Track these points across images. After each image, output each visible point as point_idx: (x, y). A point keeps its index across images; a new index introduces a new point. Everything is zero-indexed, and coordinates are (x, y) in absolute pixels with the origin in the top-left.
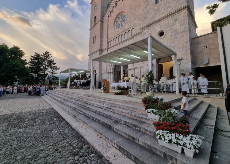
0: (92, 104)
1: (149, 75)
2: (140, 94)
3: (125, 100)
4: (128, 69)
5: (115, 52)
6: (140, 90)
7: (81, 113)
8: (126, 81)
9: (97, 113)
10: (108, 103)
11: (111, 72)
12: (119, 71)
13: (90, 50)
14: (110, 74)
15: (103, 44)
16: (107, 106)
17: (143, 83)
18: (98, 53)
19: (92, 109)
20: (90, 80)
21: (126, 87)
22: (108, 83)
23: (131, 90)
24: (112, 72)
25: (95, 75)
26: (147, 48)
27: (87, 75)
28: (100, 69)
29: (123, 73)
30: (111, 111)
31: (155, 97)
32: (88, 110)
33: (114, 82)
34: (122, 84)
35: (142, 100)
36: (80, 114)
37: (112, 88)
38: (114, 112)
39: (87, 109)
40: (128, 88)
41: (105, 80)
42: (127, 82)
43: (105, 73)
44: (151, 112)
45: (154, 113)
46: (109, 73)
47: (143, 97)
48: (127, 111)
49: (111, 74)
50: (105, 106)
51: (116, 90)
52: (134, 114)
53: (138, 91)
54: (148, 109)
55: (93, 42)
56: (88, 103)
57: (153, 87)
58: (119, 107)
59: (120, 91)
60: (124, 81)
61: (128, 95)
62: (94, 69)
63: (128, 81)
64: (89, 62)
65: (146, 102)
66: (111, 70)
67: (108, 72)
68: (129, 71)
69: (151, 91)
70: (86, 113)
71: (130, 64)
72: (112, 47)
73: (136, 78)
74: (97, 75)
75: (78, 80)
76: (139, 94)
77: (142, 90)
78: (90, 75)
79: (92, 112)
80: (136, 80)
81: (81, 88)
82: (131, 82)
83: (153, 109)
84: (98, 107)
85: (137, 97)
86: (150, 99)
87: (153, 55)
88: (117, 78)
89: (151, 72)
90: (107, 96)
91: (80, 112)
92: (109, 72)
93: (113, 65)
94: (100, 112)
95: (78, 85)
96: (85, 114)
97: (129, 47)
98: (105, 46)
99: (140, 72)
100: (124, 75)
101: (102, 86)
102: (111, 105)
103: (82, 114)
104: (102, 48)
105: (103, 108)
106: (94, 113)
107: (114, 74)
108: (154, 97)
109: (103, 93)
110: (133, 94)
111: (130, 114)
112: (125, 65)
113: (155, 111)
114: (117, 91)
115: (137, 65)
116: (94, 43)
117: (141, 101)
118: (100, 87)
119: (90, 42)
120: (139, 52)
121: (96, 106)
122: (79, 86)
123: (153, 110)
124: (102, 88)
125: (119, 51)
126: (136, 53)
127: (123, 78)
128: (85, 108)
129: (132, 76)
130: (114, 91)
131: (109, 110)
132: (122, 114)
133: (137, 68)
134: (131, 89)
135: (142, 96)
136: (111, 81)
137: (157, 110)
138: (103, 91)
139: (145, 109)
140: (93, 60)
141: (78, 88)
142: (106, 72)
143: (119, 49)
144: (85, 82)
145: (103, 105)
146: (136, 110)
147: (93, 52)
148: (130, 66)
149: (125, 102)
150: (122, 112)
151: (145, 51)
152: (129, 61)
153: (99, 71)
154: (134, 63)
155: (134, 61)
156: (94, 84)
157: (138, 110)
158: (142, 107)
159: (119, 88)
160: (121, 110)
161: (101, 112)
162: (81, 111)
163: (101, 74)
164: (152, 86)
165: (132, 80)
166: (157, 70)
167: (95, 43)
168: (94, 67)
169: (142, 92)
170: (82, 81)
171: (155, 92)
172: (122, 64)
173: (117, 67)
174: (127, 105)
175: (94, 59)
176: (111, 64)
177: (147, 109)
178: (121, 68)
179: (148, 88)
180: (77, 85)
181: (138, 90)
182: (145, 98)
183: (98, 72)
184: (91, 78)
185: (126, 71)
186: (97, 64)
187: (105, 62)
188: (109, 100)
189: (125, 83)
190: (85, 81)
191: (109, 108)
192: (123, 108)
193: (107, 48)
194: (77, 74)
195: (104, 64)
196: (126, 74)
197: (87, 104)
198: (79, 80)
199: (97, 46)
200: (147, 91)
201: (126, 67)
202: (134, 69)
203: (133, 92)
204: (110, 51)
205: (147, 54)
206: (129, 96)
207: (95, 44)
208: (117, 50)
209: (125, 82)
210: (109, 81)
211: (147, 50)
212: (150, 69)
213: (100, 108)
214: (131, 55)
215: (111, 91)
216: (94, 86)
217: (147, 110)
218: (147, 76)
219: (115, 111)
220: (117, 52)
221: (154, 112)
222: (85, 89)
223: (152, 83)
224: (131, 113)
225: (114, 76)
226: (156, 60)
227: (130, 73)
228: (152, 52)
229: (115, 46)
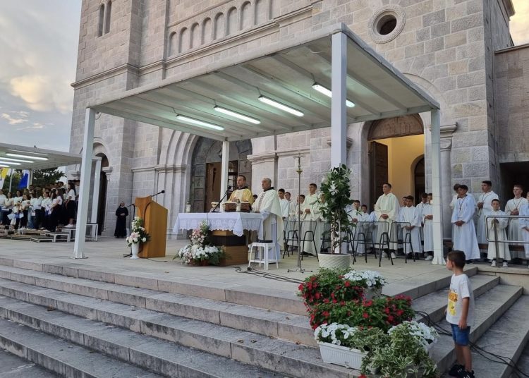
0: (76, 312)
1: (333, 187)
2: (296, 263)
3: (229, 287)
4: (249, 157)
5: (195, 79)
6: (295, 244)
7: (19, 353)
8: (238, 208)
9: (98, 352)
10: (155, 302)
11: (179, 164)
12: (212, 164)
13: (80, 61)
14: (170, 175)
15: (146, 40)
16: (149, 317)
18: (122, 78)
19: (78, 334)
21: (238, 232)
22: (161, 215)
23: (260, 245)
24: (183, 168)
25: (103, 175)
26: (327, 74)
27: (61, 174)
28: (129, 152)
29: (230, 174)
30: (168, 337)
31: (351, 277)
32: (57, 337)
33: (188, 209)
34: (222, 220)
35: (300, 288)
36: (10, 360)
37: (180, 237)
38: (179, 345)
39: (49, 334)
40: (248, 236)
41: (148, 202)
42: (243, 210)
43: (148, 170)
44: (334, 337)
45: (345, 343)
46: (166, 170)
47: (303, 277)
48: (234, 338)
49: (179, 175)
50: (142, 316)
51: (195, 247)
52: (263, 349)
53: (288, 250)
54: (324, 326)
55: (96, 29)
56: (60, 307)
57: (344, 234)
58: (203, 318)
59: (211, 249)
60: (230, 209)
61: (244, 268)
62: (98, 151)
63: (247, 208)
64: (77, 118)
65: (318, 295)
66: (180, 158)
67: (162, 164)
68: (255, 168)
69: (337, 251)
70: (43, 356)
71: (258, 135)
72: (188, 57)
73: (282, 198)
74: (114, 179)
75: (16, 200)
76: (293, 260)
78: (79, 175)
79: (77, 349)
80: (284, 202)
81: (26, 237)
82: (262, 210)
83: (342, 323)
84: (107, 324)
85: (283, 273)
86: (334, 283)
87: (350, 104)
88: (202, 193)
89: (339, 175)
90: (151, 269)
91: (12, 349)
92: (170, 164)
93: (186, 136)
94: (112, 347)
95: (13, 222)
96: (40, 361)
97: (259, 64)
98: (153, 50)
99: (300, 172)
100: (235, 181)
101: (133, 226)
102: (169, 310)
103: (24, 360)
104: (140, 57)
105: (132, 327)
106: (86, 353)
107: (193, 174)
108: (347, 276)
109: (134, 257)
110: (266, 261)
111: (248, 350)
112: (239, 139)
113: (349, 331)
114: (198, 251)
115: (287, 141)
116: (100, 34)
117: (293, 290)
119: (82, 27)
120: (296, 90)
121: (97, 321)
122: (16, 227)
123: (342, 326)
124: (133, 237)
125: (214, 80)
126: (284, 92)
128: (41, 331)
129: (267, 186)
130: (184, 250)
131: (156, 333)
132: (213, 349)
133: (287, 154)
134: (257, 241)
135: (302, 272)
136: (177, 204)
137: (356, 328)
138: (135, 249)
139: (310, 327)
140: (95, 109)
141: (11, 233)
142: (155, 165)
143: (216, 72)
144: (51, 206)
145: (127, 313)
146: (272, 331)
147: (95, 72)
148: (261, 146)
149: (232, 297)
150: (216, 342)
151: (318, 88)
152: (257, 122)
153: (124, 162)
154: (275, 132)
155: (276, 126)
156: (94, 219)
157: (281, 330)
158: (300, 316)
159: (210, 237)
160: (213, 334)
161: (118, 348)
162: (19, 347)
163: (130, 174)
164: (343, 230)
165: (266, 202)
166: (367, 167)
167: (107, 31)
168: (96, 141)
169: (305, 254)
170: (36, 203)
172: (228, 136)
173: (204, 146)
174: (237, 310)
175: (98, 102)
176: (178, 134)
177: (319, 324)
178: (221, 150)
180: (7, 222)
181: (290, 243)
182: (314, 279)
183: (115, 162)
184: (82, 189)
185: (242, 164)
186: (111, 130)
187: (153, 120)
188: (162, 288)
189: (237, 215)
191: (158, 328)
192: (219, 324)
193: (164, 60)
194: (12, 167)
195: (147, 133)
196: (240, 175)
197: (50, 309)
198: (20, 199)
199: (116, 48)
201: (242, 146)
202: (276, 158)
203: (264, 253)
204: (175, 75)
205: (329, 100)
206: (249, 269)
207: (107, 40)
208: (204, 72)
209: (234, 210)
210: (168, 207)
211: (328, 85)
212: (336, 162)
213: (116, 326)
214: (263, 100)
215: (171, 248)
216: (95, 228)
217: (318, 330)
218: (325, 188)
219: (186, 340)
220: (205, 85)
221: (346, 337)
222: (47, 240)
223: (344, 218)
224: (252, 346)
225: (192, 183)
226: (364, 128)
227: (259, 173)
228: (348, 95)
229: (198, 54)
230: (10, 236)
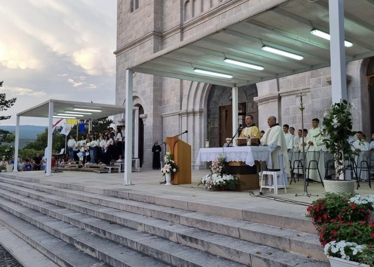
0: (129, 225)
1: (335, 121)
2: (302, 188)
3: (245, 208)
4: (255, 99)
5: (208, 38)
6: (301, 172)
7: (93, 254)
8: (249, 143)
9: (147, 255)
10: (187, 219)
11: (197, 109)
12: (224, 107)
13: (119, 33)
14: (191, 117)
15: (167, 10)
16: (183, 231)
17: (315, 148)
18: (150, 43)
19: (132, 242)
20: (123, 138)
21: (250, 162)
22: (186, 151)
23: (269, 173)
24: (201, 112)
25: (141, 121)
26: (324, 19)
27: (111, 122)
28: (159, 101)
29: (239, 114)
30: (199, 247)
31: (356, 200)
32: (118, 244)
33: (207, 145)
34: (236, 153)
35: (308, 210)
36: (88, 259)
37: (201, 168)
38: (208, 253)
39: (112, 241)
40: (259, 166)
41: (176, 140)
42: (253, 144)
43: (173, 115)
44: (343, 253)
45: (354, 259)
46: (188, 114)
47: (310, 201)
48: (253, 250)
49: (197, 117)
50: (177, 229)
51: (215, 176)
52: (278, 261)
53: (295, 177)
54: (333, 243)
55: (129, 7)
56: (118, 221)
57: (347, 163)
58: (226, 233)
59: (228, 177)
60: (242, 143)
61: (257, 193)
62: (136, 102)
63: (256, 142)
64: (119, 77)
65: (325, 216)
66: (197, 103)
67: (184, 109)
68: (260, 108)
69: (341, 177)
70: (109, 258)
71: (262, 79)
72: (200, 20)
73: (286, 132)
74: (148, 123)
75: (82, 142)
76: (300, 186)
77: (311, 174)
78: (123, 121)
79: (133, 253)
80: (288, 136)
81: (91, 170)
82: (269, 143)
83: (350, 241)
84: (153, 235)
85: (292, 197)
86: (340, 206)
87: (348, 44)
88: (217, 131)
89: (341, 109)
90: (181, 193)
91: (88, 251)
92: (190, 109)
93: (202, 85)
94: (158, 252)
95: (81, 159)
96: (107, 261)
97: (259, 18)
98: (173, 19)
99: (302, 109)
100: (244, 120)
101: (166, 159)
102: (198, 226)
103: (97, 260)
104: (162, 25)
105: (171, 238)
106: (140, 256)
107: (208, 116)
108: (352, 200)
109: (168, 183)
110: (275, 187)
111: (265, 260)
112: (245, 84)
113: (357, 249)
114: (217, 179)
115: (288, 82)
116: (132, 10)
117: (303, 212)
118: (157, 165)
119: (119, 7)
120: (295, 37)
121: (145, 232)
122: (84, 162)
123: (350, 244)
124: (166, 168)
125: (222, 36)
126: (285, 40)
127: (240, 132)
128: (106, 239)
129: (273, 123)
130: (206, 178)
131: (189, 244)
132: (236, 259)
133: (289, 94)
134: (267, 170)
135: (309, 196)
136: (198, 141)
137: (364, 246)
138: (168, 177)
139: (319, 244)
140: (132, 70)
141: (80, 167)
142: (178, 111)
143: (224, 29)
144: (106, 146)
145: (167, 227)
146: (286, 246)
147: (130, 41)
148: (265, 89)
149: (248, 216)
150: (238, 252)
151: (317, 33)
152: (261, 69)
153: (155, 109)
154: (277, 76)
155: (278, 70)
156: (136, 155)
157: (293, 245)
158: (310, 235)
159: (226, 167)
160: (235, 246)
161: (162, 253)
162: (93, 250)
163: (160, 119)
164: (346, 159)
165: (272, 136)
166: (367, 101)
167: (137, 7)
168: (134, 94)
169: (309, 181)
171: (359, 180)
172: (237, 82)
173: (216, 93)
174: (253, 227)
175: (135, 64)
176: (195, 84)
177: (328, 241)
178: (231, 95)
179: (330, 166)
180: (77, 159)
181: (296, 171)
182: (321, 202)
183: (148, 110)
184: (127, 132)
185: (249, 105)
186: (145, 83)
187: (175, 74)
188: (191, 208)
189: (248, 149)
190: (104, 144)
191: (191, 239)
192: (239, 239)
193: (181, 25)
194: (77, 118)
195: (171, 84)
196: (249, 115)
197: (112, 223)
198: (85, 141)
199: (144, 20)
200: (328, 177)
201: (248, 91)
202: (279, 98)
203: (275, 181)
204: (191, 36)
205: (327, 43)
206: (261, 193)
207: (138, 14)
208: (214, 31)
209: (245, 145)
210: (190, 143)
211: (325, 28)
212: (337, 98)
213: (159, 237)
214: (266, 49)
215: (196, 177)
216: (137, 161)
217: (327, 246)
218: (327, 122)
219: (212, 250)
220: (215, 41)
221: (354, 253)
222: (105, 171)
223: (347, 148)
224: (268, 257)
225: (208, 123)
226: (363, 65)
227: (265, 112)
228: (346, 35)
229: (208, 16)
230: (80, 169)
